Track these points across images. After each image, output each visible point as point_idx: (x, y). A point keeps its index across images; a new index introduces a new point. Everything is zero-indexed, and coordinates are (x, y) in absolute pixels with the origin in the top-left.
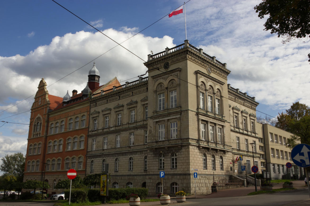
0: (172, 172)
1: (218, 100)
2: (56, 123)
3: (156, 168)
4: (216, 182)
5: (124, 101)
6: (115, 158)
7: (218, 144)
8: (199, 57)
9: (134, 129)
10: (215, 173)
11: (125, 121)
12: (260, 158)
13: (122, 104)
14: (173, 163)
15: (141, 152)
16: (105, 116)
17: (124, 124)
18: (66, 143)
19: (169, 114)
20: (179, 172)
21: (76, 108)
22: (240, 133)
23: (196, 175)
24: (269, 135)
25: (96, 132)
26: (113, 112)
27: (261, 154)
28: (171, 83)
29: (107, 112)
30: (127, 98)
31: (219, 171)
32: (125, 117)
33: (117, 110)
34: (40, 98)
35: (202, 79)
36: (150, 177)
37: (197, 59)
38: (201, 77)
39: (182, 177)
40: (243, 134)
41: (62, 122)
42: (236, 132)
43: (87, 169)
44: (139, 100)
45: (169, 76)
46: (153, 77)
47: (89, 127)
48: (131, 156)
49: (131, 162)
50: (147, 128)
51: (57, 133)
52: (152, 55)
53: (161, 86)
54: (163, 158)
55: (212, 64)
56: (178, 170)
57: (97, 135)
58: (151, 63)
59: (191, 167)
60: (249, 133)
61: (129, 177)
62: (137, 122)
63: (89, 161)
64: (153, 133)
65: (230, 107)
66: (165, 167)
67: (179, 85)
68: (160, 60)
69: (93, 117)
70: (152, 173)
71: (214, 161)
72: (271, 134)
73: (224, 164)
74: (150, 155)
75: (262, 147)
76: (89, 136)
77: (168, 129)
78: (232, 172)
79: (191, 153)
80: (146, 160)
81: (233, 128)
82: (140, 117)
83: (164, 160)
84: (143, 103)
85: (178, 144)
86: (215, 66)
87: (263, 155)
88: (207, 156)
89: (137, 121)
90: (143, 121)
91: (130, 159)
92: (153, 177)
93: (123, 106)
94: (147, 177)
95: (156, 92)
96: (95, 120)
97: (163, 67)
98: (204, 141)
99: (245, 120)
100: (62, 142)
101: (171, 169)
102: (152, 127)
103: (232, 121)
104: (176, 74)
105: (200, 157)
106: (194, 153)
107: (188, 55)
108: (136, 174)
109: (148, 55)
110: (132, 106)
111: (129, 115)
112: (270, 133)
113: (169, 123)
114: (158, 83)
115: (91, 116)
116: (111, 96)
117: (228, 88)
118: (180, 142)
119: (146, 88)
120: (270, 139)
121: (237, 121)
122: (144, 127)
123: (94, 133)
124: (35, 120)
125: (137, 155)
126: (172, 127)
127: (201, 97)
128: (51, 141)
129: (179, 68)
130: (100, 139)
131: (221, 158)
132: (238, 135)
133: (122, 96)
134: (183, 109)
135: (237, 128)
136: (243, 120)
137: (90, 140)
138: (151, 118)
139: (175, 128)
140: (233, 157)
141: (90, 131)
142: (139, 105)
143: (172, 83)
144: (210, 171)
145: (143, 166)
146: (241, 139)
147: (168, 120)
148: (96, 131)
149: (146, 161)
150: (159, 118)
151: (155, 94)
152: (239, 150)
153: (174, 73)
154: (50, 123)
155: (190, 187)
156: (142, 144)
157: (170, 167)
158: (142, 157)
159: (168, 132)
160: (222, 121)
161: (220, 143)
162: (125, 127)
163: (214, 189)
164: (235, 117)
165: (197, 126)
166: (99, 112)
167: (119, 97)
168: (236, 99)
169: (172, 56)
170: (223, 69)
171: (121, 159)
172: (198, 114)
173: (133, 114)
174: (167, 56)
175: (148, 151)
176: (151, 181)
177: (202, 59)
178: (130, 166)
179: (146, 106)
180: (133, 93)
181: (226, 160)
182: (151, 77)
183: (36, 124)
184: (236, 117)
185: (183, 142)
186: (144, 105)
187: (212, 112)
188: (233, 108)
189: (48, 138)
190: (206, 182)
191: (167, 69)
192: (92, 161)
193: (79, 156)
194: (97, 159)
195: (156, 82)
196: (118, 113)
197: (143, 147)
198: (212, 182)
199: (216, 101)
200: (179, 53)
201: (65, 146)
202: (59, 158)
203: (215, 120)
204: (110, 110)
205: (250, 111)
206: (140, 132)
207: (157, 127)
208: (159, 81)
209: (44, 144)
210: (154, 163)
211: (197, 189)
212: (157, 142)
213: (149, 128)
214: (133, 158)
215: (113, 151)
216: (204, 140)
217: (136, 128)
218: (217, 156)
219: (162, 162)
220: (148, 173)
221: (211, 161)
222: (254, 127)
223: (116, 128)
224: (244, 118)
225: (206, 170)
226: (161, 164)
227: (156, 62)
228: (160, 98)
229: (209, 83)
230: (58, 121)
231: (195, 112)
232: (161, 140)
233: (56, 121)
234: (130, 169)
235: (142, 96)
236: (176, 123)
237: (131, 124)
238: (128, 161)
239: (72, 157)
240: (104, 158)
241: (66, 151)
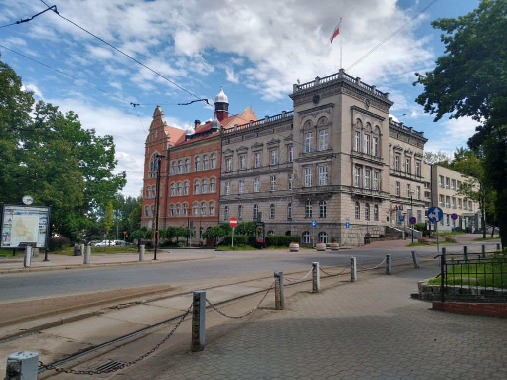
0: (320, 221)
1: (377, 139)
2: (179, 161)
3: (302, 216)
4: (370, 233)
5: (264, 139)
6: (254, 204)
7: (374, 191)
8: (355, 88)
9: (275, 173)
10: (369, 224)
11: (265, 163)
12: (424, 207)
13: (261, 143)
14: (322, 212)
15: (284, 198)
16: (240, 156)
17: (263, 166)
18: (194, 185)
19: (318, 158)
20: (328, 222)
21: (204, 145)
22: (401, 177)
23: (348, 225)
24: (439, 179)
25: (229, 174)
26: (250, 151)
27: (425, 202)
28: (321, 120)
29: (242, 152)
30: (268, 136)
31: (374, 221)
32: (264, 159)
33: (255, 149)
34: (156, 130)
35: (358, 115)
36: (295, 225)
37: (353, 91)
38: (357, 113)
39: (331, 227)
40: (404, 178)
41: (186, 160)
42: (397, 176)
43: (220, 216)
44: (282, 139)
45: (319, 113)
46: (300, 113)
47: (221, 168)
48: (272, 202)
49: (272, 209)
50: (292, 171)
51: (181, 173)
52: (298, 84)
53: (309, 124)
54: (309, 206)
55: (371, 96)
56: (327, 219)
57: (231, 178)
58: (298, 96)
59: (342, 216)
60: (413, 177)
61: (270, 225)
62: (279, 165)
63: (222, 206)
64: (299, 178)
65: (390, 146)
66: (312, 216)
67: (331, 124)
68: (309, 92)
69: (226, 157)
70: (298, 222)
71: (368, 210)
72: (442, 177)
73: (379, 214)
74: (295, 202)
75: (428, 193)
76: (221, 179)
77: (316, 174)
78: (389, 222)
79: (342, 201)
80: (289, 207)
81: (392, 172)
82: (283, 159)
83: (311, 208)
84: (287, 142)
85: (328, 191)
86: (375, 98)
87: (428, 203)
88: (360, 204)
89: (280, 163)
90: (287, 163)
91: (272, 205)
92: (299, 226)
93: (262, 145)
94: (292, 226)
95: (302, 130)
96: (228, 160)
97: (312, 101)
98: (358, 188)
99: (408, 160)
100: (188, 184)
101: (319, 218)
102: (298, 171)
103: (392, 163)
104: (328, 111)
105: (352, 205)
106: (346, 201)
107: (342, 88)
108: (278, 222)
109: (294, 85)
110: (273, 145)
111: (270, 156)
112: (440, 176)
113: (318, 167)
114: (305, 121)
115: (223, 156)
116: (247, 132)
117: (390, 123)
118: (330, 189)
119: (290, 124)
120: (439, 184)
121: (398, 163)
122: (289, 170)
123: (226, 174)
124: (151, 157)
125: (279, 202)
126: (321, 172)
127: (356, 137)
128: (173, 182)
129: (331, 103)
130: (235, 182)
131: (377, 206)
132: (399, 180)
133: (261, 132)
134: (335, 152)
135: (397, 171)
136: (406, 162)
137: (223, 183)
138: (297, 161)
139: (325, 173)
140: (391, 206)
141: (223, 173)
142: (282, 145)
143: (323, 121)
144: (363, 221)
145: (287, 214)
146: (401, 184)
147: (317, 163)
148: (229, 172)
149: (290, 209)
150: (306, 162)
151: (302, 134)
152: (399, 197)
153: (325, 109)
154: (171, 162)
155: (341, 237)
156: (286, 189)
157: (318, 216)
158: (285, 204)
159: (316, 177)
160: (379, 164)
161: (376, 190)
162: (264, 169)
163: (367, 240)
164: (395, 157)
165: (350, 171)
166: (233, 151)
167: (258, 133)
168: (399, 135)
169: (323, 88)
170: (384, 100)
171: (260, 205)
172: (352, 157)
173: (274, 154)
174: (317, 88)
175: (293, 198)
176: (297, 230)
177: (360, 90)
178: (272, 213)
179: (289, 146)
180: (274, 129)
181: (381, 209)
182: (298, 112)
183: (153, 162)
184: (397, 157)
185: (333, 189)
186: (288, 144)
187: (367, 155)
188: (394, 148)
189: (170, 179)
190: (357, 232)
191: (317, 103)
192: (226, 207)
193: (210, 201)
194: (232, 204)
195: (303, 119)
196: (256, 153)
197: (286, 193)
198: (364, 232)
199: (374, 140)
200: (333, 85)
201: (192, 189)
202: (185, 202)
203: (372, 164)
204: (247, 148)
205: (415, 150)
206: (283, 176)
207: (304, 171)
208: (306, 118)
209: (165, 186)
210: (300, 211)
211: (348, 239)
212: (303, 188)
213: (294, 172)
214: (275, 205)
215: (251, 197)
216: (357, 186)
217: (279, 171)
218: (372, 205)
219: (309, 210)
220: (293, 222)
221: (364, 210)
222: (419, 170)
223: (254, 170)
224: (406, 158)
225: (358, 220)
226: (308, 212)
227: (303, 94)
228: (308, 138)
229: (366, 120)
230: (182, 159)
231: (348, 155)
232: (308, 186)
233: (179, 159)
234: (272, 216)
235: (286, 134)
236: (326, 168)
237: (272, 166)
238: (269, 207)
239: (202, 201)
240: (240, 204)
241: (193, 194)
